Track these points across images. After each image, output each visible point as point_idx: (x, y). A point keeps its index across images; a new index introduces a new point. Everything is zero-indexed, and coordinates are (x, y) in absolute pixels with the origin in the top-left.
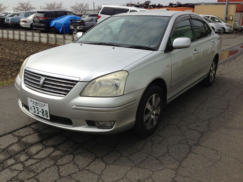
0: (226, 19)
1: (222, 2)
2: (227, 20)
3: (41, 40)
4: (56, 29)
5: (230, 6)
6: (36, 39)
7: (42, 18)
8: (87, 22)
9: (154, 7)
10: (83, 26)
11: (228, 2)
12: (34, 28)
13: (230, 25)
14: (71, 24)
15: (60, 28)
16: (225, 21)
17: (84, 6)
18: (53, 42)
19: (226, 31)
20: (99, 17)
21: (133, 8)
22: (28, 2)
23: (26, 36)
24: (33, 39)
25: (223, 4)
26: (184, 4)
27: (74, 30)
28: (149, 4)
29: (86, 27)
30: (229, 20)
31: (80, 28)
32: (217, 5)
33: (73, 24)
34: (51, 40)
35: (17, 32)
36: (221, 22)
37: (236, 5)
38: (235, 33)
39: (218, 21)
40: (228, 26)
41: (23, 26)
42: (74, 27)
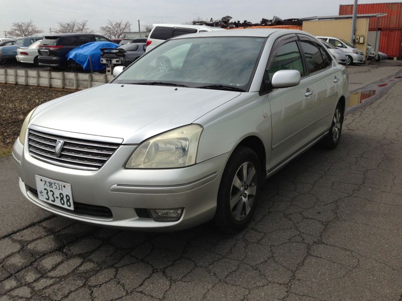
0: (354, 41)
1: (346, 14)
2: (355, 43)
3: (52, 83)
4: (77, 64)
5: (359, 20)
6: (44, 82)
7: (54, 47)
8: (128, 52)
9: (237, 25)
10: (122, 59)
11: (356, 14)
12: (40, 64)
13: (361, 51)
14: (102, 56)
15: (84, 63)
16: (352, 44)
17: (123, 26)
18: (73, 86)
19: (354, 61)
20: (149, 43)
21: (203, 28)
22: (29, 21)
23: (27, 76)
24: (38, 81)
25: (348, 18)
26: (285, 20)
27: (107, 65)
28: (229, 20)
29: (127, 60)
30: (359, 43)
31: (117, 61)
32: (338, 20)
33: (105, 55)
34: (70, 82)
35: (11, 72)
36: (346, 48)
37: (368, 19)
38: (369, 64)
39: (341, 45)
40: (357, 53)
41: (21, 61)
42: (107, 60)
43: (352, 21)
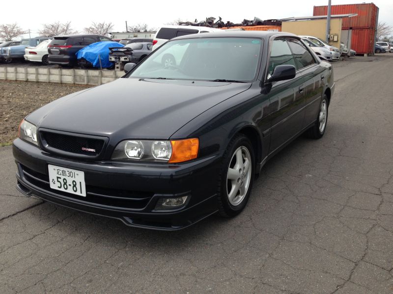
0: (329, 39)
2: (330, 41)
3: (63, 80)
4: (87, 62)
5: (333, 21)
6: (55, 78)
7: (64, 47)
9: (221, 25)
10: (130, 56)
11: (330, 15)
12: (50, 62)
14: (110, 54)
15: (94, 60)
18: (84, 81)
20: (155, 42)
23: (38, 74)
24: (49, 78)
25: (322, 18)
26: (265, 21)
27: (116, 62)
28: (213, 21)
29: (134, 57)
30: (333, 41)
31: (125, 59)
32: (314, 21)
33: (114, 54)
34: (80, 78)
36: (324, 46)
37: (341, 20)
38: (343, 60)
39: (318, 43)
40: (333, 50)
41: (30, 60)
42: (116, 58)
43: (326, 21)
